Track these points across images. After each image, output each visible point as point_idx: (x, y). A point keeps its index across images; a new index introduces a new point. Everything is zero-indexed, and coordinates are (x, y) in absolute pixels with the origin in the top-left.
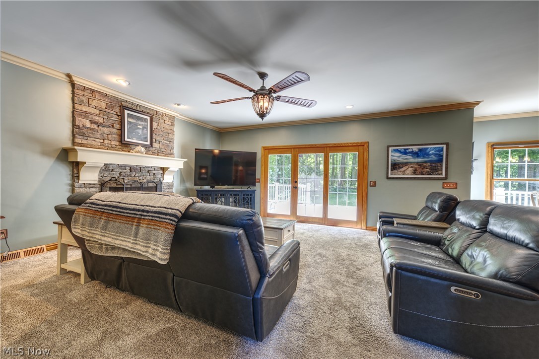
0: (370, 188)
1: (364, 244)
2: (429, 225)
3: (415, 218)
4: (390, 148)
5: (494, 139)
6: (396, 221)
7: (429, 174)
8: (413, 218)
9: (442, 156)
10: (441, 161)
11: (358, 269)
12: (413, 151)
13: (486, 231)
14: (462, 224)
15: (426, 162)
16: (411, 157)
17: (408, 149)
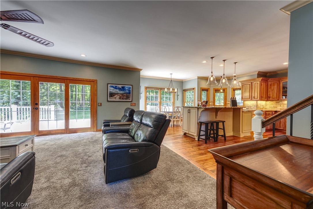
0: (98, 107)
1: (95, 140)
2: (125, 124)
3: (120, 121)
4: (109, 85)
5: (147, 86)
6: (111, 124)
7: (126, 99)
8: (119, 121)
9: (130, 91)
10: (130, 93)
11: (89, 157)
12: (119, 88)
13: (142, 123)
14: (136, 121)
15: (124, 93)
16: (118, 90)
17: (117, 86)
